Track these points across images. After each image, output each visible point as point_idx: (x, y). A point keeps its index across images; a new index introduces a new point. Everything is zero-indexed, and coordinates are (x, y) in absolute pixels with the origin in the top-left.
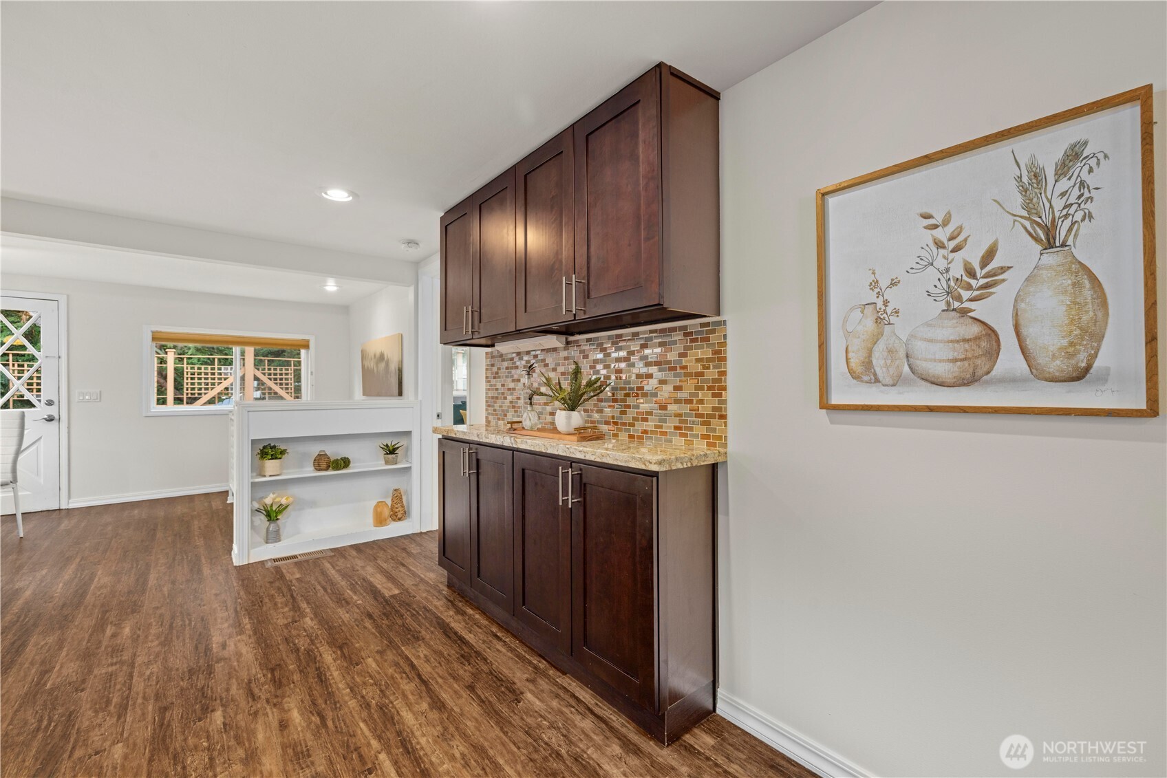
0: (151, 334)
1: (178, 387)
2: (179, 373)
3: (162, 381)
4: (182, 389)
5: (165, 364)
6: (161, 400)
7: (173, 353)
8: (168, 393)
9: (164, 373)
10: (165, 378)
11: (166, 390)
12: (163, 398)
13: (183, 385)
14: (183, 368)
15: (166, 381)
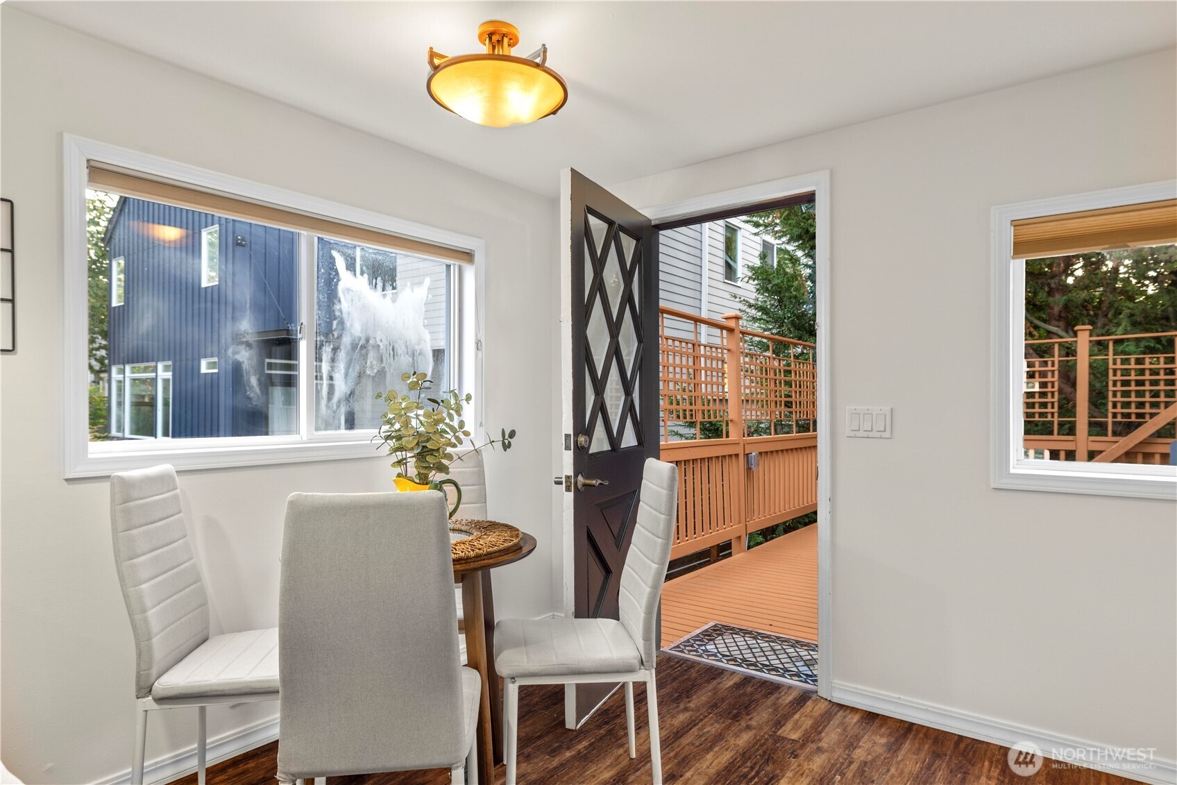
0: (1011, 231)
1: (1098, 398)
2: (1099, 373)
3: (1068, 389)
4: (1105, 405)
5: (1073, 356)
6: (1067, 426)
7: (1087, 333)
8: (1078, 415)
9: (1072, 376)
10: (1074, 385)
11: (1075, 406)
12: (1070, 422)
13: (1106, 398)
14: (1106, 362)
15: (1076, 390)
